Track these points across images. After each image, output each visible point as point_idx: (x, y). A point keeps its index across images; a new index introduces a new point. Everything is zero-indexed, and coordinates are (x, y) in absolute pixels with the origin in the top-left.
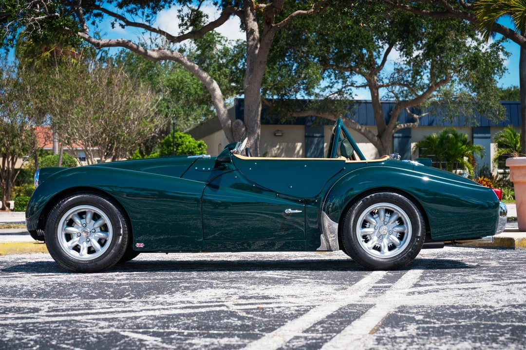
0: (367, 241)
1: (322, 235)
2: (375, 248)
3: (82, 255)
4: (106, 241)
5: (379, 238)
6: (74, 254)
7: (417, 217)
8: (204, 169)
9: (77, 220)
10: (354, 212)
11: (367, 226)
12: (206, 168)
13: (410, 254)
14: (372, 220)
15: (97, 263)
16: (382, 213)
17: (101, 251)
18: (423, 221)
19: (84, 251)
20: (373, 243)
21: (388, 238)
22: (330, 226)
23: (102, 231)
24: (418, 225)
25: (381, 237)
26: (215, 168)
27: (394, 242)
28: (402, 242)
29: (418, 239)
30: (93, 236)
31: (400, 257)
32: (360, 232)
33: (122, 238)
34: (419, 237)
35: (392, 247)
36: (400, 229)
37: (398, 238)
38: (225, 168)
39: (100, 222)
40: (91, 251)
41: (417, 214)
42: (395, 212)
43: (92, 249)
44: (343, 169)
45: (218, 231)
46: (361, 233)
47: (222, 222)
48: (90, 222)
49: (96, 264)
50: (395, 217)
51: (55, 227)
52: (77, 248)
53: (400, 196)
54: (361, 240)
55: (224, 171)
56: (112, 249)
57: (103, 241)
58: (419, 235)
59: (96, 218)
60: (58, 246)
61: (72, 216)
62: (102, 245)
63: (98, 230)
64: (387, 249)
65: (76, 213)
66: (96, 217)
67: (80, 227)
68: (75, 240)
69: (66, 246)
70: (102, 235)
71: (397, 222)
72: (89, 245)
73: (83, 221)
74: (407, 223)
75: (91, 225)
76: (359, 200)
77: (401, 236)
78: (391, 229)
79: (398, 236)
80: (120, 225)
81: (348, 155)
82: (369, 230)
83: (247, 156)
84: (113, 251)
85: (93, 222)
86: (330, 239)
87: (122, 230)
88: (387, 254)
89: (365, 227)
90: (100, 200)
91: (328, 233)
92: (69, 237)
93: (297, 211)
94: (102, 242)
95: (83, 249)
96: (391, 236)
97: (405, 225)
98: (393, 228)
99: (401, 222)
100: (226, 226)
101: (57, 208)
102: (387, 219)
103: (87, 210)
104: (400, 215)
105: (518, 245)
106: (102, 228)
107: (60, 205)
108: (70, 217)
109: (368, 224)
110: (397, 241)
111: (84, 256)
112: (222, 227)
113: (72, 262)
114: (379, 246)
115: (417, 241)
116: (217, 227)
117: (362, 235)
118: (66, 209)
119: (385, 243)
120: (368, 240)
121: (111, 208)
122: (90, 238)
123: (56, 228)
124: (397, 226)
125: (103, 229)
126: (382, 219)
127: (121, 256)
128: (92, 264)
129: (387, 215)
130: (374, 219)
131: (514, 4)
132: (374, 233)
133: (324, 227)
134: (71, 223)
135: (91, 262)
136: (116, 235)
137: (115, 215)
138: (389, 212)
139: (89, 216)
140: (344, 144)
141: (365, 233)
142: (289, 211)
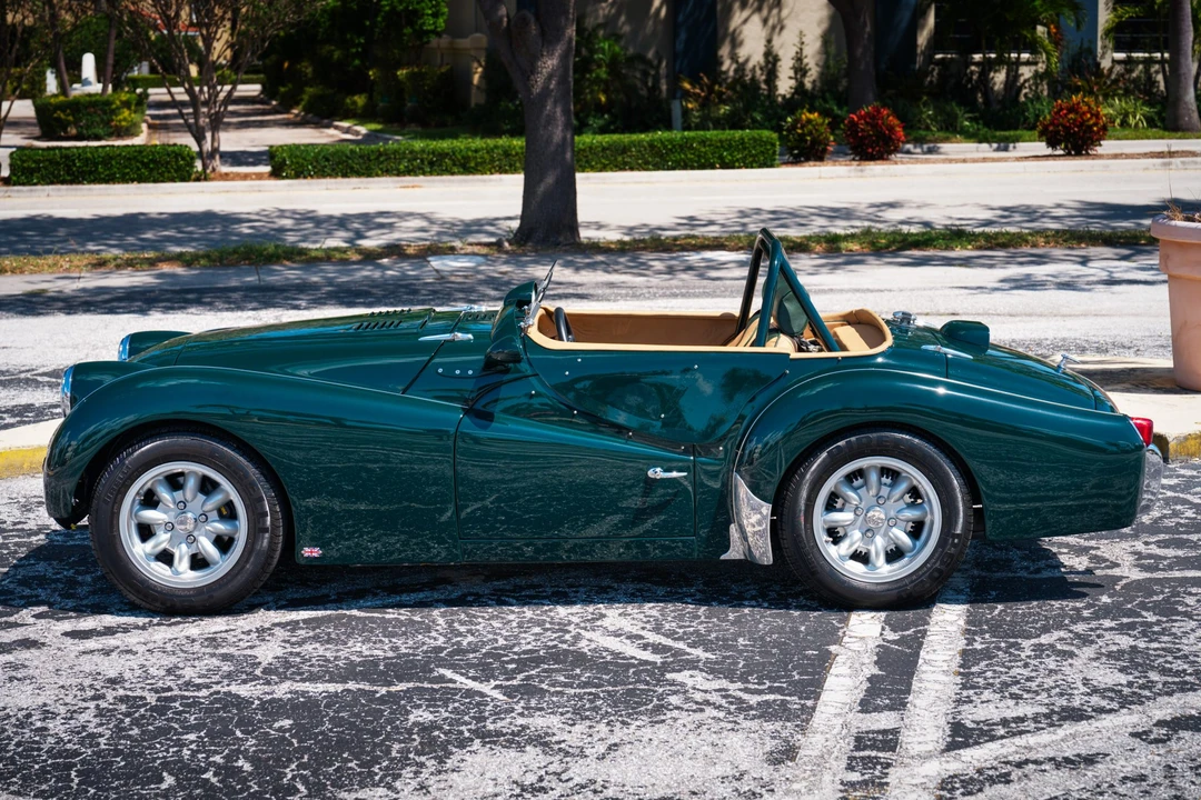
0: (837, 540)
1: (733, 528)
2: (855, 556)
3: (177, 573)
4: (232, 541)
5: (864, 534)
6: (158, 572)
7: (953, 487)
8: (458, 372)
10: (809, 478)
11: (838, 506)
12: (466, 371)
13: (936, 574)
14: (851, 494)
15: (214, 594)
16: (873, 477)
17: (223, 565)
18: (967, 497)
19: (183, 564)
20: (851, 546)
21: (885, 535)
22: (754, 508)
23: (222, 517)
24: (957, 508)
25: (869, 533)
26: (484, 370)
27: (899, 543)
28: (918, 544)
29: (956, 541)
30: (203, 529)
31: (912, 582)
32: (820, 519)
33: (271, 538)
34: (958, 536)
35: (894, 555)
36: (913, 513)
37: (910, 534)
38: (506, 371)
39: (217, 499)
40: (198, 562)
41: (955, 482)
42: (903, 475)
43: (201, 560)
44: (785, 374)
45: (493, 518)
46: (825, 521)
48: (195, 497)
49: (211, 597)
50: (903, 487)
51: (113, 513)
52: (166, 557)
53: (917, 440)
54: (822, 538)
55: (506, 378)
56: (247, 562)
57: (225, 542)
58: (959, 531)
59: (209, 487)
60: (122, 555)
61: (152, 484)
62: (224, 550)
63: (215, 515)
64: (882, 558)
65: (161, 478)
66: (207, 486)
67: (172, 510)
68: (162, 540)
69: (139, 553)
70: (221, 527)
71: (907, 497)
72: (193, 551)
73: (179, 495)
74: (929, 501)
75: (198, 503)
76: (821, 451)
77: (916, 530)
78: (892, 514)
79: (909, 530)
80: (263, 506)
81: (795, 330)
82: (841, 517)
84: (249, 567)
85: (201, 497)
86: (752, 539)
87: (269, 518)
88: (885, 572)
89: (834, 509)
90: (217, 450)
91: (747, 524)
93: (675, 474)
94: (224, 544)
95: (181, 559)
96: (895, 530)
97: (926, 505)
98: (898, 512)
99: (916, 496)
101: (119, 467)
102: (885, 490)
103: (185, 472)
104: (915, 484)
105: (1176, 451)
106: (223, 510)
107: (122, 461)
108: (149, 485)
109: (840, 501)
110: (907, 540)
111: (184, 576)
113: (157, 591)
114: (864, 552)
115: (954, 546)
117: (826, 527)
118: (137, 470)
119: (879, 545)
120: (840, 539)
122: (195, 534)
123: (115, 515)
124: (908, 507)
125: (225, 513)
126: (874, 491)
127: (267, 577)
128: (202, 598)
129: (884, 479)
130: (855, 490)
132: (853, 523)
133: (738, 511)
134: (149, 500)
135: (199, 591)
136: (256, 529)
137: (253, 485)
138: (889, 474)
139: (191, 484)
140: (787, 305)
141: (833, 525)
142: (657, 473)
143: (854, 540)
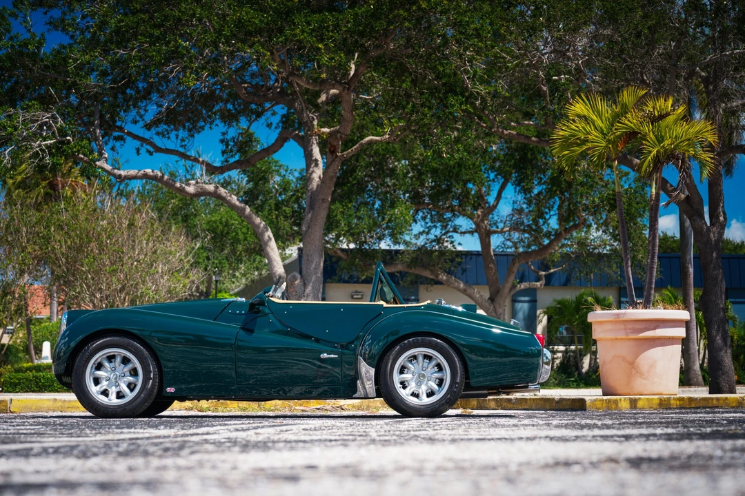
0: (404, 387)
1: (358, 382)
2: (413, 394)
3: (110, 400)
4: (135, 386)
5: (417, 384)
6: (102, 399)
7: (456, 362)
8: (238, 312)
9: (106, 364)
10: (391, 357)
11: (405, 372)
12: (241, 311)
13: (448, 401)
14: (410, 365)
15: (126, 407)
16: (420, 359)
17: (130, 396)
18: (461, 367)
19: (113, 396)
20: (410, 389)
21: (426, 384)
22: (367, 371)
23: (131, 375)
24: (457, 371)
25: (419, 384)
26: (249, 311)
27: (433, 388)
28: (441, 388)
30: (123, 380)
32: (397, 378)
33: (153, 382)
34: (457, 383)
35: (430, 394)
36: (438, 375)
37: (437, 385)
38: (259, 312)
39: (130, 366)
40: (120, 395)
41: (456, 359)
42: (434, 357)
43: (121, 395)
44: (381, 313)
45: (253, 378)
46: (399, 379)
47: (259, 370)
48: (119, 365)
49: (125, 409)
50: (434, 363)
52: (105, 393)
54: (398, 386)
55: (259, 315)
56: (142, 393)
57: (133, 386)
58: (458, 381)
60: (86, 390)
61: (101, 360)
62: (132, 390)
63: (128, 374)
64: (425, 395)
65: (105, 356)
66: (125, 361)
67: (109, 371)
68: (104, 385)
69: (94, 390)
70: (131, 379)
71: (436, 368)
72: (118, 390)
73: (112, 365)
74: (446, 370)
75: (121, 368)
76: (397, 345)
77: (440, 383)
78: (429, 375)
79: (437, 383)
80: (150, 368)
81: (388, 299)
82: (406, 376)
83: (283, 299)
84: (142, 395)
85: (122, 366)
86: (367, 387)
87: (152, 373)
88: (426, 401)
89: (403, 373)
90: (129, 343)
91: (365, 380)
92: (97, 381)
93: (332, 356)
94: (131, 387)
95: (112, 393)
96: (430, 382)
97: (444, 371)
98: (432, 374)
99: (440, 367)
100: (263, 375)
101: (87, 351)
102: (425, 365)
103: (116, 354)
104: (439, 361)
105: (590, 406)
106: (132, 372)
107: (88, 348)
108: (99, 360)
109: (406, 370)
110: (436, 387)
111: (113, 400)
112: (258, 375)
113: (101, 406)
114: (417, 393)
115: (456, 387)
116: (253, 375)
117: (400, 381)
119: (423, 390)
120: (406, 387)
121: (141, 351)
122: (119, 382)
123: (84, 372)
124: (436, 372)
126: (421, 365)
127: (150, 402)
128: (121, 409)
129: (425, 360)
130: (412, 364)
131: (593, 139)
132: (412, 379)
133: (361, 374)
134: (99, 366)
135: (120, 406)
136: (146, 378)
137: (146, 358)
138: (428, 357)
139: (118, 359)
140: (384, 288)
141: (403, 380)
142: (325, 356)
143: (412, 387)
